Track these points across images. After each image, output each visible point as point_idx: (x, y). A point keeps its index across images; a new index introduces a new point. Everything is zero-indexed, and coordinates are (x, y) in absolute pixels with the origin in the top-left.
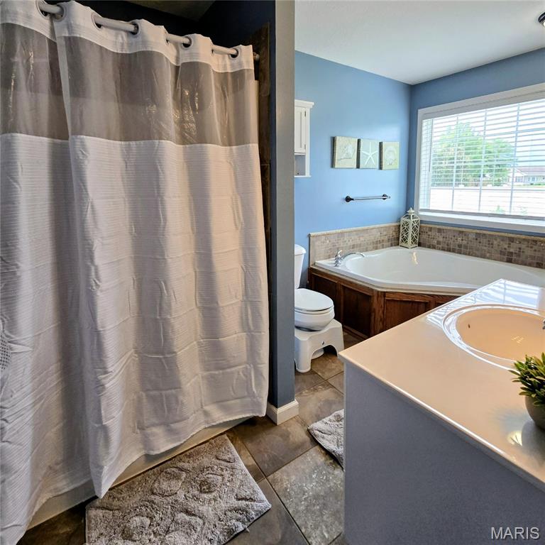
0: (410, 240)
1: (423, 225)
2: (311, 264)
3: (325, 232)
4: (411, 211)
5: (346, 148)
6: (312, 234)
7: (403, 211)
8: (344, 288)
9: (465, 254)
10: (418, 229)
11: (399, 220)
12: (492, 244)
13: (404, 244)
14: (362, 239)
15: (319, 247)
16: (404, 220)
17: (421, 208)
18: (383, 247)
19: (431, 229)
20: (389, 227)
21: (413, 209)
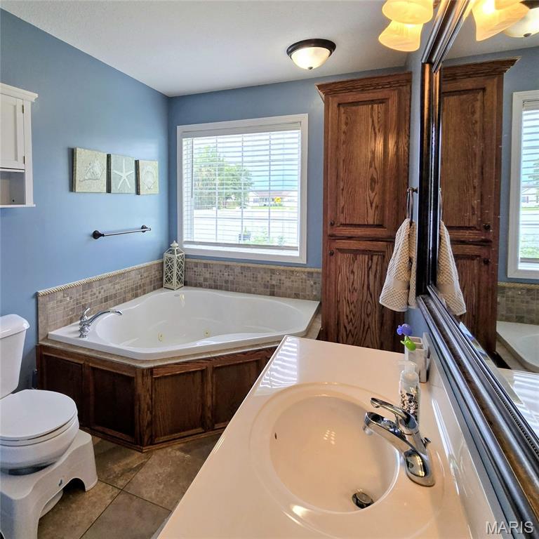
0: (175, 280)
1: (188, 260)
2: (41, 338)
3: (63, 286)
4: (175, 245)
5: (90, 165)
6: (41, 292)
7: (165, 245)
8: (94, 369)
9: (232, 290)
10: (183, 265)
11: (161, 256)
12: (256, 278)
13: (168, 285)
14: (117, 287)
15: (53, 310)
16: (167, 255)
17: (185, 240)
18: (144, 294)
19: (196, 265)
20: (151, 266)
21: (176, 242)
